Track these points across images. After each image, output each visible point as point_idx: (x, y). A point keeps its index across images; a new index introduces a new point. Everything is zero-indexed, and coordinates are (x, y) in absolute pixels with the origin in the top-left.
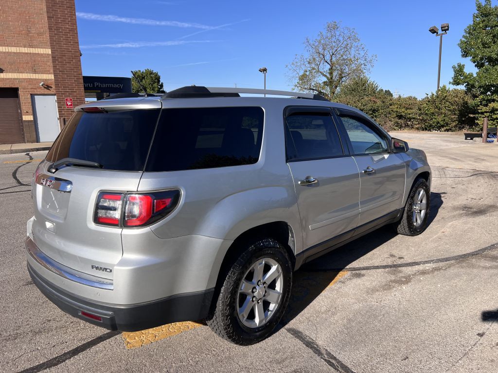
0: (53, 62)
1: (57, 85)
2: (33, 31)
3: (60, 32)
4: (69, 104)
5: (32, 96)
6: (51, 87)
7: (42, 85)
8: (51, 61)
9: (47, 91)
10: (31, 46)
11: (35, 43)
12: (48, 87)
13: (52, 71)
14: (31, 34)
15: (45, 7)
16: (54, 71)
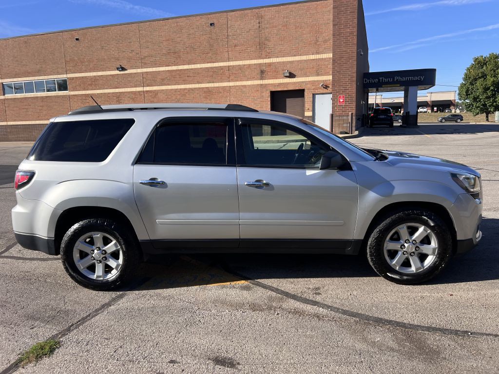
0: (333, 64)
1: (333, 85)
2: (320, 39)
3: (342, 37)
4: (341, 100)
5: (314, 95)
6: (329, 87)
7: (322, 86)
8: (331, 64)
9: (325, 91)
10: (318, 53)
11: (321, 50)
12: (326, 87)
13: (331, 73)
14: (318, 43)
15: (332, 17)
16: (333, 72)
